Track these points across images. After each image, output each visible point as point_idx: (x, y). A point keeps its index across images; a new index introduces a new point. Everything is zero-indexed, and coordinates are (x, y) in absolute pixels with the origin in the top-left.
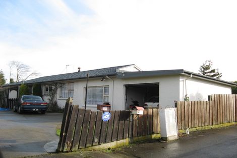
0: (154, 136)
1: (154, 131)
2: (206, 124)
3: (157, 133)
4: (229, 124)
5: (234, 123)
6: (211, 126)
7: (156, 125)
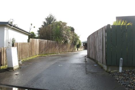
0: (2, 67)
1: (2, 64)
2: (27, 57)
3: (4, 65)
4: (36, 56)
5: (38, 55)
6: (29, 58)
7: (3, 59)
